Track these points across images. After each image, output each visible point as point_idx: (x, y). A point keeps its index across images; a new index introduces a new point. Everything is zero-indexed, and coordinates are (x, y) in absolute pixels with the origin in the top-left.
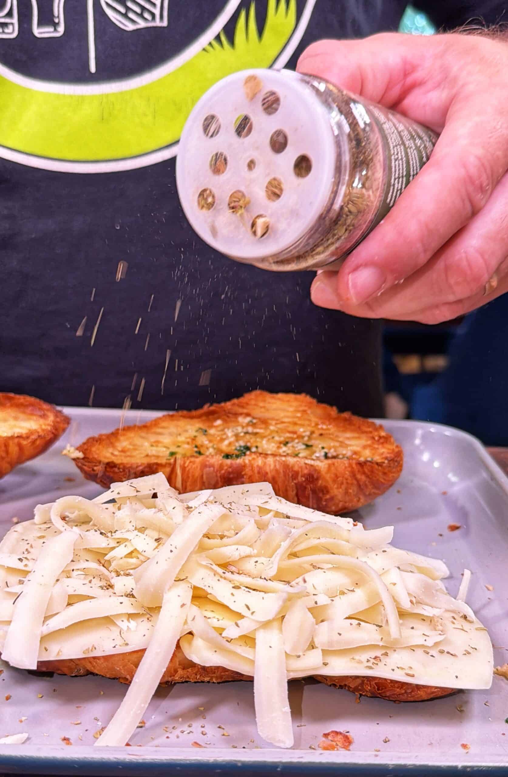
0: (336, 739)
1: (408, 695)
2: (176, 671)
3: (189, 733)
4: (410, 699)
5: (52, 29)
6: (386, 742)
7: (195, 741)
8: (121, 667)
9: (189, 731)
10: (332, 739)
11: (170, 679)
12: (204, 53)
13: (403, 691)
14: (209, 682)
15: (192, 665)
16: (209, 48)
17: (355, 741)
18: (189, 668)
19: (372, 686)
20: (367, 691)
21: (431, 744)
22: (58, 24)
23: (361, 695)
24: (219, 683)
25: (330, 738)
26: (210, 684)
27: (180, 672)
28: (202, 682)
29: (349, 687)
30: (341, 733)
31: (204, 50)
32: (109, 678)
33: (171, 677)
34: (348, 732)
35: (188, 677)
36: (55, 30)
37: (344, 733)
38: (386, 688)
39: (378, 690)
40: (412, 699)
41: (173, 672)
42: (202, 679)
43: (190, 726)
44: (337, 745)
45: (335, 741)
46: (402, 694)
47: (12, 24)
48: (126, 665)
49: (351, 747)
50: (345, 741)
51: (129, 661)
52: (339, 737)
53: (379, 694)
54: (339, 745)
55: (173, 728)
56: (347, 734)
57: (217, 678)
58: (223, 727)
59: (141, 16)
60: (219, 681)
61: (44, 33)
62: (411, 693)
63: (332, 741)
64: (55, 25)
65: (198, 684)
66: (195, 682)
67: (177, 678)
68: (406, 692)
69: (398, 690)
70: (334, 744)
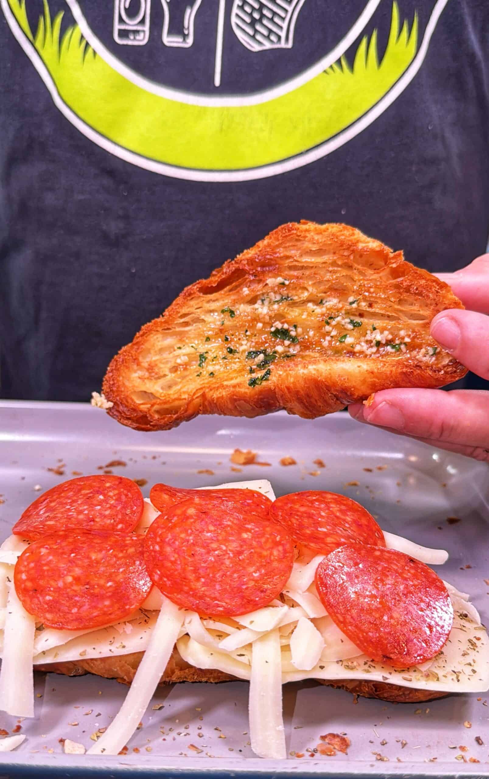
0: (333, 742)
1: (405, 697)
2: (173, 672)
3: (185, 735)
4: (407, 700)
5: (181, 40)
6: (383, 745)
7: (191, 743)
8: (118, 668)
9: (185, 733)
10: (329, 742)
11: (167, 680)
12: (325, 74)
13: (401, 693)
14: (206, 682)
15: (190, 667)
16: (330, 71)
17: (353, 743)
18: (185, 669)
19: (370, 688)
20: (364, 693)
21: (429, 746)
22: (188, 35)
23: (358, 696)
24: (216, 683)
25: (327, 741)
26: (208, 684)
27: (177, 673)
28: (200, 682)
29: (347, 688)
30: (338, 736)
31: (325, 72)
32: (107, 678)
33: (168, 677)
34: (345, 734)
35: (186, 678)
36: (184, 40)
37: (341, 735)
38: (383, 690)
39: (376, 691)
40: (410, 701)
41: (170, 673)
42: (199, 679)
43: (186, 728)
44: (335, 748)
45: (332, 745)
46: (400, 695)
47: (144, 31)
48: (123, 666)
49: (348, 750)
50: (342, 744)
51: (126, 662)
52: (337, 740)
53: (377, 695)
54: (336, 747)
55: (170, 730)
56: (345, 736)
57: (214, 678)
58: (220, 728)
59: (268, 38)
60: (216, 681)
61: (173, 42)
62: (409, 694)
63: (329, 744)
64: (185, 36)
65: (195, 684)
66: (193, 682)
67: (174, 679)
68: (404, 694)
69: (396, 692)
70: (332, 747)
